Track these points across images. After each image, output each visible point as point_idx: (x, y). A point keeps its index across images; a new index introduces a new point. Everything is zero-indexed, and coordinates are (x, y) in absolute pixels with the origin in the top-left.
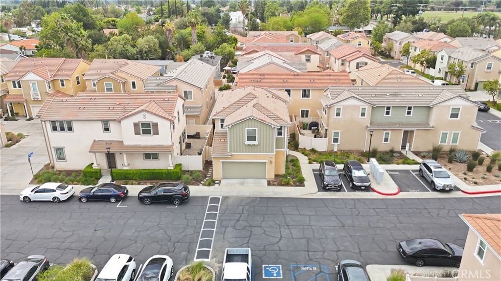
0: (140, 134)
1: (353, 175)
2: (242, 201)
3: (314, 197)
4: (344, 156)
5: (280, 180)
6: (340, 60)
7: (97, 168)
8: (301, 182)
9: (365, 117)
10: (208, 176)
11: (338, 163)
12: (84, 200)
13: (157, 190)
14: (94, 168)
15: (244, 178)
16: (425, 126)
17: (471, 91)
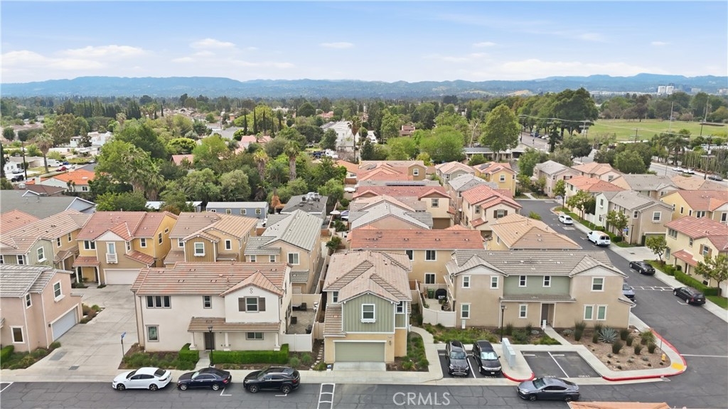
0: (244, 310)
1: (482, 358)
2: (358, 388)
3: (438, 384)
4: (475, 333)
5: (400, 364)
6: (474, 206)
7: (194, 349)
8: (424, 367)
9: (497, 287)
10: (319, 358)
11: (468, 343)
12: (184, 387)
13: (265, 376)
14: (191, 349)
15: (360, 362)
16: (566, 299)
17: (638, 245)
